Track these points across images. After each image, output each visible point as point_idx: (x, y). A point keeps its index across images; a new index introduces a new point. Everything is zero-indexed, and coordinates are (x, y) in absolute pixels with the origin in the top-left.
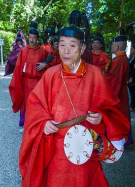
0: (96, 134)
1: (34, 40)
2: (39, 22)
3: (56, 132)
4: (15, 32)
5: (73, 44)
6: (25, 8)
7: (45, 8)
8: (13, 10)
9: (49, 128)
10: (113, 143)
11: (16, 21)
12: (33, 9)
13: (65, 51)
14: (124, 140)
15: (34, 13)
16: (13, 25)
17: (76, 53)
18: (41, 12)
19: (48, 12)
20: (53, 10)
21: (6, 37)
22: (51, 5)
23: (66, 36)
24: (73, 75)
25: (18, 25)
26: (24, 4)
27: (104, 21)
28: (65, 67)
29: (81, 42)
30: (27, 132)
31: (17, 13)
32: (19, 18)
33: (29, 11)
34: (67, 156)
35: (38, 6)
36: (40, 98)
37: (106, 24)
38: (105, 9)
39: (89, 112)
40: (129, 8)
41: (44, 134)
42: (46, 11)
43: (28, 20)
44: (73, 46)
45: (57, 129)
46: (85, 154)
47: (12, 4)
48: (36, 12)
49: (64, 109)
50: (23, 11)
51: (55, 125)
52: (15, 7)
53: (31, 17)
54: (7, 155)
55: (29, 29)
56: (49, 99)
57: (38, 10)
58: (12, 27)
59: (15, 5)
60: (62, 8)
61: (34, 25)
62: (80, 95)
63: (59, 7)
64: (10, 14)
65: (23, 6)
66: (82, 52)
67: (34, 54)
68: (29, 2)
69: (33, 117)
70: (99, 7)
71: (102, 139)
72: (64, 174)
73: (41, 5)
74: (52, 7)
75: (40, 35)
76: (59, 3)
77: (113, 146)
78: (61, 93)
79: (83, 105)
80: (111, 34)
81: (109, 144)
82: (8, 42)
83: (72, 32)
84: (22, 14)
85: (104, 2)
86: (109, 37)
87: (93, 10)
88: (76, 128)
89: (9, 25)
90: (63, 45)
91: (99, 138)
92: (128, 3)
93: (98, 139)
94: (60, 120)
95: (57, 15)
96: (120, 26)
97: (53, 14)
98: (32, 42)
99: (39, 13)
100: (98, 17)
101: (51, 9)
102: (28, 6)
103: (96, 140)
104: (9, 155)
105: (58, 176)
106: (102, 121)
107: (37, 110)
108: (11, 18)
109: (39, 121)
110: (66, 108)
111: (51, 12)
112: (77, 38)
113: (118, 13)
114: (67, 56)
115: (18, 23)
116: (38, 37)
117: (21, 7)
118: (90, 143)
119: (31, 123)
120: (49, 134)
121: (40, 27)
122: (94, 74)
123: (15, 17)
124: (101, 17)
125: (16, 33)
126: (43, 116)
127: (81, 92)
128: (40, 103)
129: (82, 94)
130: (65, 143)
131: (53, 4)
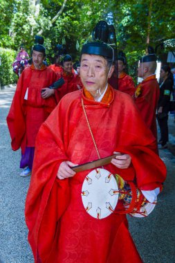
0: (123, 182)
1: (40, 59)
2: (46, 37)
3: (72, 176)
4: (15, 49)
5: (99, 64)
6: (28, 18)
7: (54, 19)
8: (13, 20)
9: (64, 171)
10: (144, 192)
11: (17, 35)
12: (38, 20)
13: (88, 73)
14: (158, 189)
15: (40, 24)
16: (13, 40)
17: (102, 76)
18: (48, 23)
19: (57, 24)
20: (64, 22)
21: (4, 56)
22: (61, 15)
23: (90, 54)
24: (97, 104)
25: (19, 40)
26: (27, 13)
27: (128, 36)
28: (86, 94)
29: (109, 62)
30: (36, 176)
31: (18, 25)
32: (20, 31)
33: (33, 23)
34: (85, 207)
35: (45, 16)
36: (54, 132)
37: (129, 39)
38: (129, 21)
39: (115, 153)
40: (158, 20)
41: (57, 178)
42: (55, 22)
43: (32, 34)
44: (98, 67)
45: (74, 173)
46: (108, 206)
47: (11, 13)
48: (42, 24)
49: (84, 147)
50: (26, 22)
51: (71, 168)
52: (15, 17)
53: (36, 30)
54: (4, 205)
55: (34, 45)
56: (65, 134)
57: (44, 21)
58: (12, 42)
59: (15, 15)
60: (75, 19)
61: (40, 40)
62: (105, 130)
63: (71, 18)
64: (9, 26)
65: (26, 16)
66: (110, 75)
67: (39, 77)
68: (33, 11)
69: (44, 156)
70: (121, 19)
71: (131, 187)
72: (81, 229)
73: (48, 15)
74: (63, 18)
75: (47, 52)
76: (71, 13)
77: (144, 197)
78: (81, 127)
79: (108, 143)
80: (136, 52)
81: (139, 195)
82: (6, 61)
83: (97, 48)
84: (24, 26)
85: (127, 12)
86: (134, 56)
87: (114, 22)
88: (98, 172)
89: (8, 40)
90: (86, 66)
91: (126, 185)
92: (157, 13)
93: (125, 187)
94: (79, 161)
95: (69, 28)
96: (148, 42)
97: (63, 26)
98: (37, 61)
99: (47, 25)
100: (120, 30)
101: (61, 21)
102: (32, 16)
103: (123, 189)
104: (7, 205)
105: (73, 231)
106: (131, 165)
107: (49, 147)
108: (11, 31)
109: (52, 161)
110: (86, 146)
111: (61, 24)
112: (104, 57)
113: (145, 26)
114: (90, 79)
115: (20, 37)
116: (44, 55)
117: (23, 17)
118: (114, 192)
119: (41, 164)
120: (63, 178)
121: (48, 43)
122: (123, 104)
123: (16, 30)
124: (124, 31)
125: (17, 50)
126: (56, 156)
127: (106, 127)
128: (54, 139)
129: (107, 129)
130: (82, 191)
131: (64, 14)
